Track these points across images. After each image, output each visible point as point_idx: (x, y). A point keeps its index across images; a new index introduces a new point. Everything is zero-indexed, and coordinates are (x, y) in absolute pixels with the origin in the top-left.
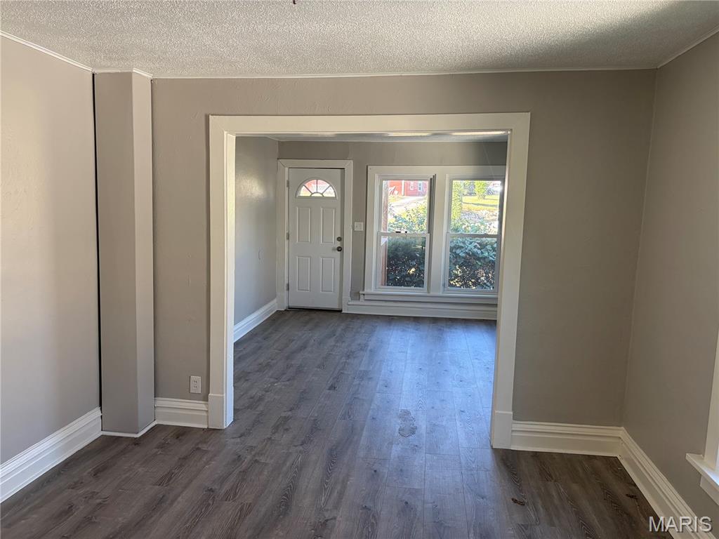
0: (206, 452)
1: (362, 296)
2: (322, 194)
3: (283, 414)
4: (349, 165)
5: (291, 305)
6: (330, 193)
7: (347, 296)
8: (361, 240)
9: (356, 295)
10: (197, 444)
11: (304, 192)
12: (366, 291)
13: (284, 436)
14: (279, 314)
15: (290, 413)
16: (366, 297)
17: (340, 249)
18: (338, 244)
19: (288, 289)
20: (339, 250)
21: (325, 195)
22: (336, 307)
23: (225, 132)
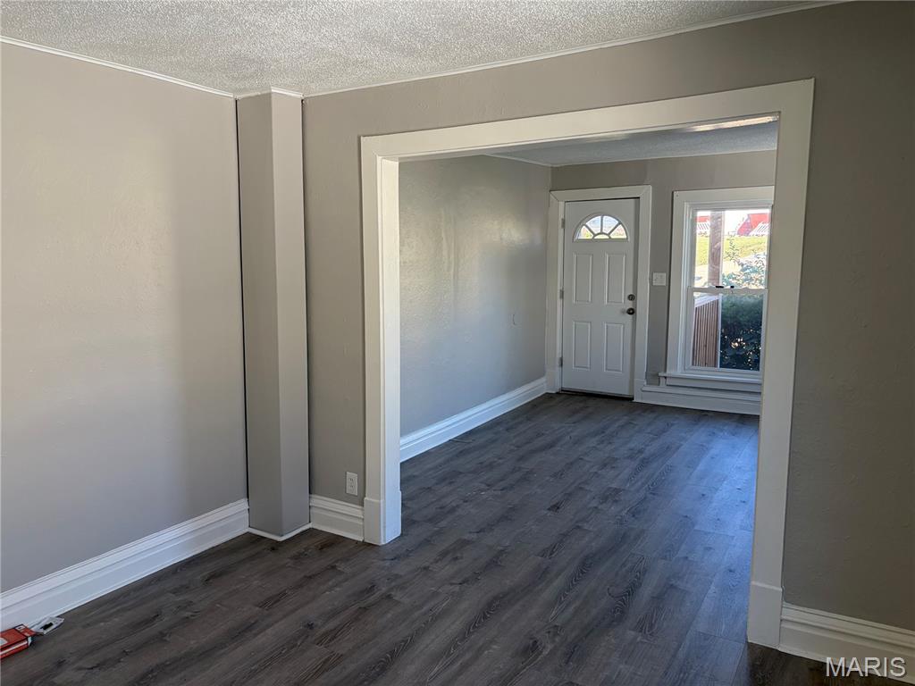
0: (341, 573)
1: (662, 380)
2: (608, 235)
3: (466, 537)
4: (646, 192)
5: (565, 386)
6: (620, 233)
7: (641, 379)
8: (663, 299)
9: (654, 377)
10: (337, 561)
11: (584, 234)
12: (670, 372)
13: (448, 567)
14: (548, 397)
15: (474, 536)
16: (669, 382)
17: (632, 312)
18: (629, 305)
19: (562, 365)
20: (629, 314)
21: (613, 236)
22: (625, 392)
23: (379, 158)
